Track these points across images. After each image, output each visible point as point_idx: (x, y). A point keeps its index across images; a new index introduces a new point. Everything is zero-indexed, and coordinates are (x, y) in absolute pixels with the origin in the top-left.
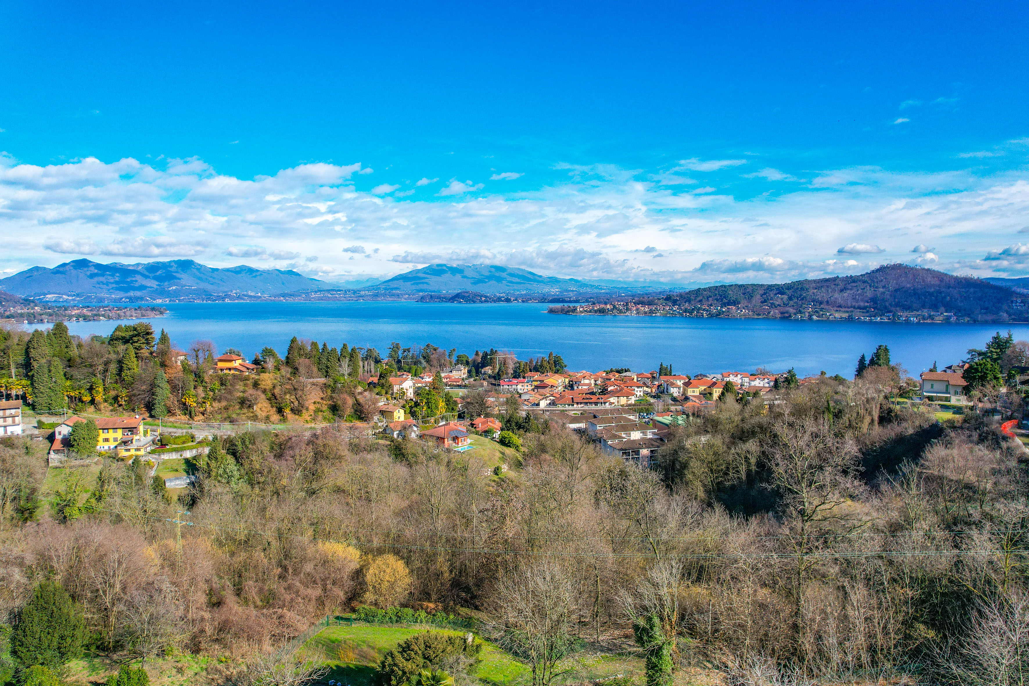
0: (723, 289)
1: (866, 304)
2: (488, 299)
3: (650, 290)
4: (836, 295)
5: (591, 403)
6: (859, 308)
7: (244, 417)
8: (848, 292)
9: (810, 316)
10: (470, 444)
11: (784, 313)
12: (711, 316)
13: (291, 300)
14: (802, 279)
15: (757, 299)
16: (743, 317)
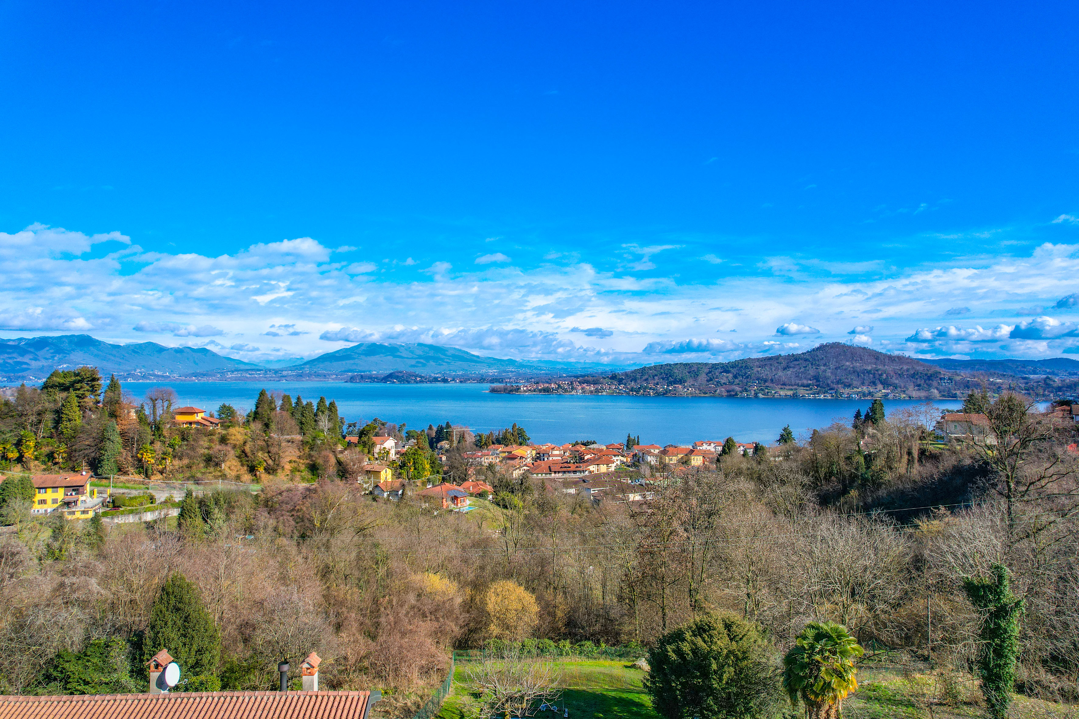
0: (669, 367)
1: (809, 382)
2: (424, 380)
3: (590, 371)
4: (780, 373)
5: (569, 472)
6: (803, 386)
7: (210, 476)
8: (791, 370)
9: (756, 394)
10: (470, 505)
11: (730, 391)
12: (658, 394)
13: (204, 380)
14: (746, 357)
15: (703, 378)
16: (690, 396)
